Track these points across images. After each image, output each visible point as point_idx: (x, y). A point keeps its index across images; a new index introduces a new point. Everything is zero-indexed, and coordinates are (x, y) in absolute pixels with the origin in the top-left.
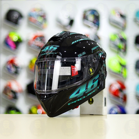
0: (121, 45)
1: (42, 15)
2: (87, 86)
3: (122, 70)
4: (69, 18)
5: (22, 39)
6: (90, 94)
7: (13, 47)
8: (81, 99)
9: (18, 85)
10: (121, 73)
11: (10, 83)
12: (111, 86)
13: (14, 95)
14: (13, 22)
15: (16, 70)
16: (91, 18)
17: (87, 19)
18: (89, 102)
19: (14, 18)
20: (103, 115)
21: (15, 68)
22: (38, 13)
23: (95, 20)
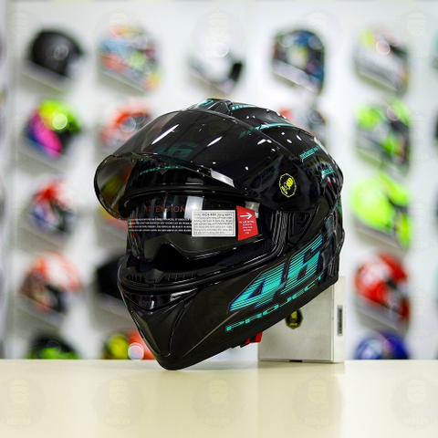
0: (393, 143)
1: (145, 47)
2: (286, 272)
3: (394, 220)
4: (229, 56)
5: (80, 123)
6: (294, 297)
7: (52, 148)
8: (265, 313)
9: (68, 268)
10: (391, 230)
11: (42, 263)
13: (56, 301)
15: (61, 220)
16: (298, 56)
17: (286, 61)
18: (289, 322)
19: (56, 57)
20: (332, 363)
21: (58, 216)
22: (130, 40)
23: (311, 65)
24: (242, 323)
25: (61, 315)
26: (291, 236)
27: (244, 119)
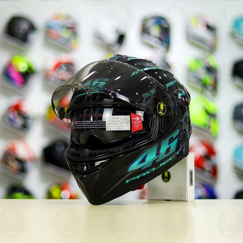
0: (208, 79)
1: (70, 26)
2: (159, 149)
3: (209, 122)
4: (117, 31)
5: (34, 68)
6: (164, 163)
7: (19, 82)
8: (148, 173)
9: (27, 148)
10: (207, 127)
11: (13, 145)
13: (21, 167)
14: (20, 39)
15: (24, 122)
16: (155, 31)
17: (148, 34)
18: (163, 178)
19: (21, 31)
20: (187, 201)
21: (22, 120)
22: (62, 22)
23: (162, 35)
24: (135, 178)
25: (24, 174)
27: (134, 65)
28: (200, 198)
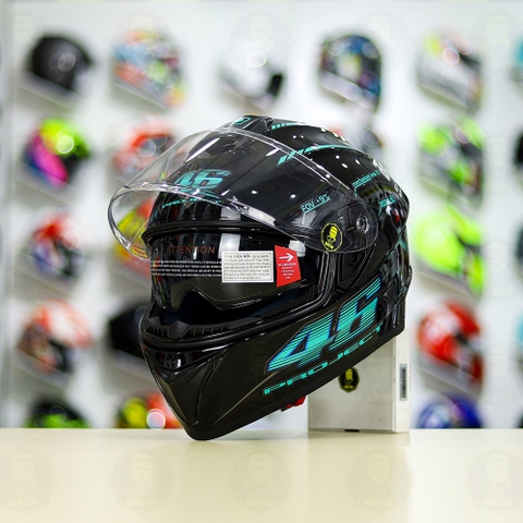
0: (464, 170)
1: (166, 56)
2: (335, 323)
3: (464, 262)
4: (267, 66)
6: (347, 352)
7: (56, 176)
8: (311, 372)
9: (74, 320)
10: (461, 274)
11: (44, 313)
12: (424, 323)
13: (61, 358)
15: (67, 262)
16: (350, 67)
17: (335, 72)
18: (343, 383)
19: (61, 67)
21: (63, 257)
22: (149, 47)
23: (365, 77)
25: (66, 375)
26: (341, 280)
28: (446, 426)
